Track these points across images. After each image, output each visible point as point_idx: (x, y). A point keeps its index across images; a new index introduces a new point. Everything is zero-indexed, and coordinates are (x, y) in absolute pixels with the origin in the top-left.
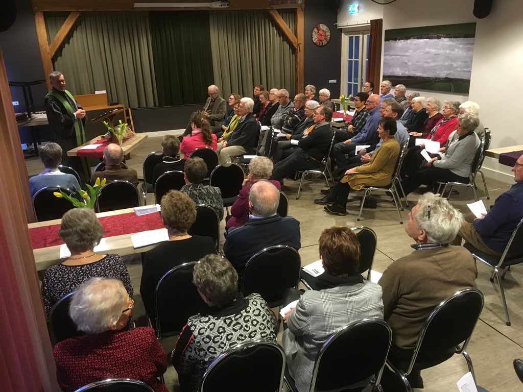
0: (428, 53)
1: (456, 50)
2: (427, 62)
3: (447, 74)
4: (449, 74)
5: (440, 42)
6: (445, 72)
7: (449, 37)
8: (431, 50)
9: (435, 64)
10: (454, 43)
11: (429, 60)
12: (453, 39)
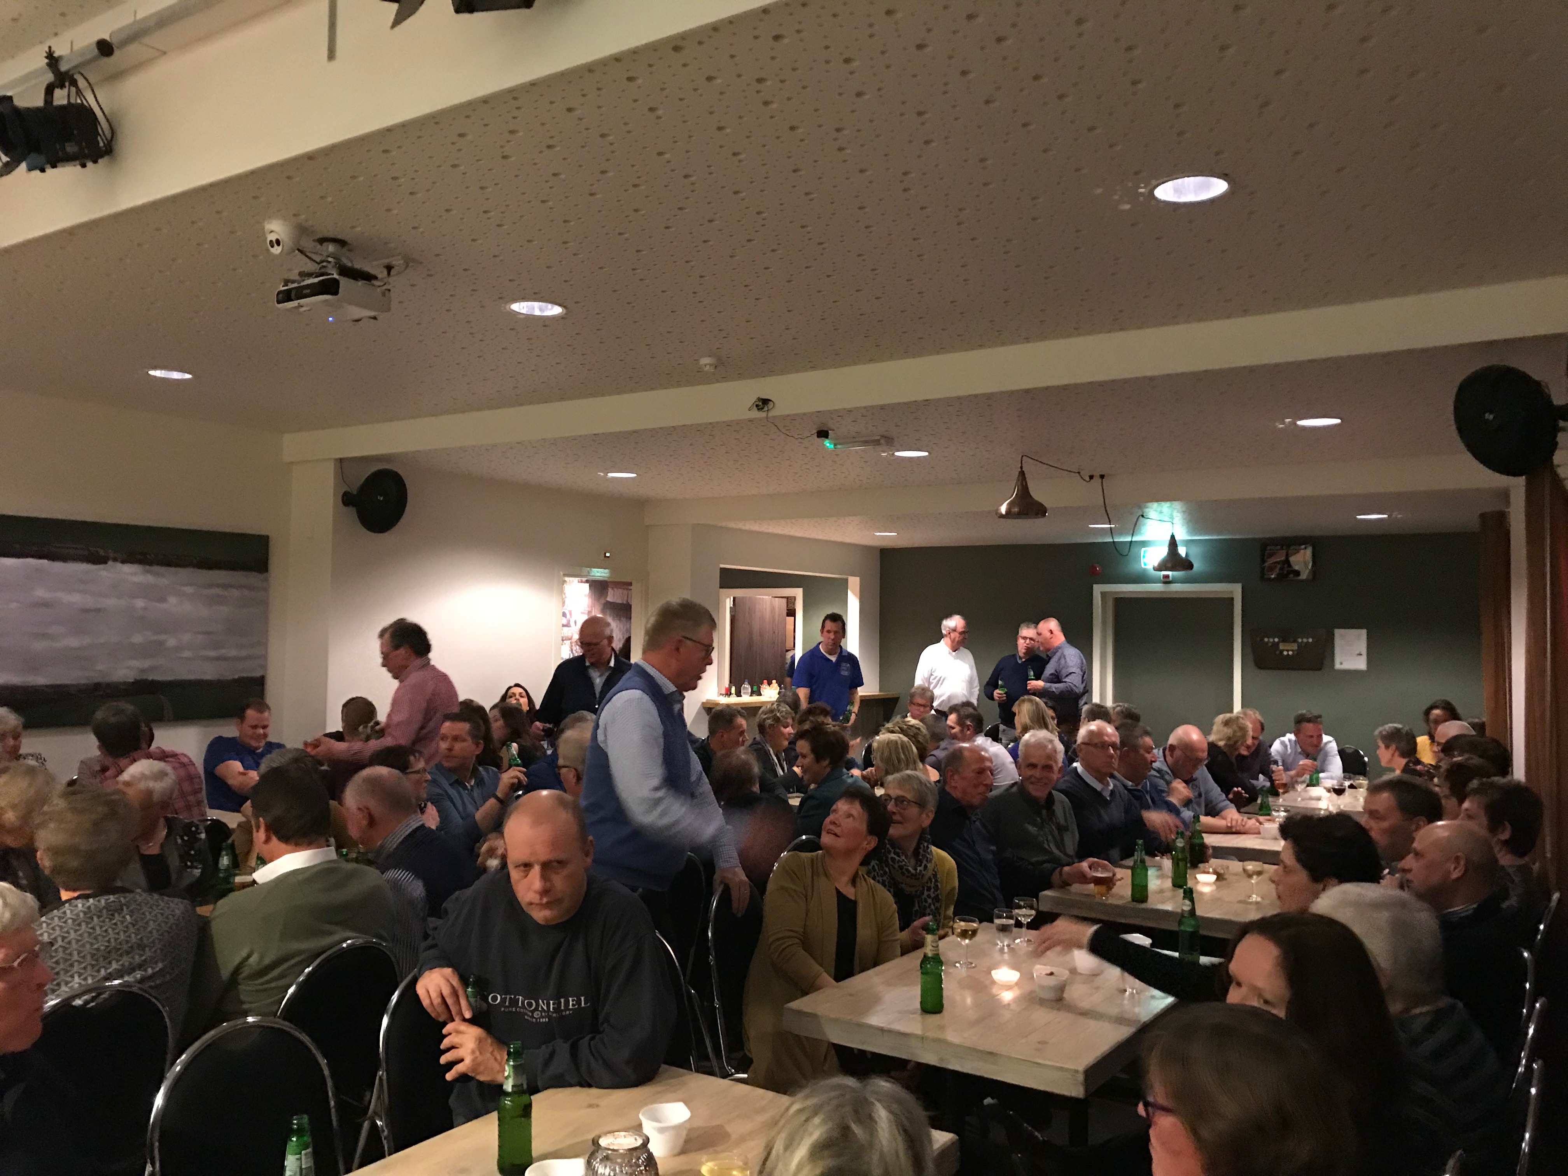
0: (46, 604)
1: (173, 600)
2: (45, 636)
3: (143, 671)
4: (153, 669)
5: (104, 573)
6: (136, 664)
7: (140, 562)
8: (60, 595)
9: (86, 640)
10: (164, 581)
11: (54, 629)
12: (156, 568)
